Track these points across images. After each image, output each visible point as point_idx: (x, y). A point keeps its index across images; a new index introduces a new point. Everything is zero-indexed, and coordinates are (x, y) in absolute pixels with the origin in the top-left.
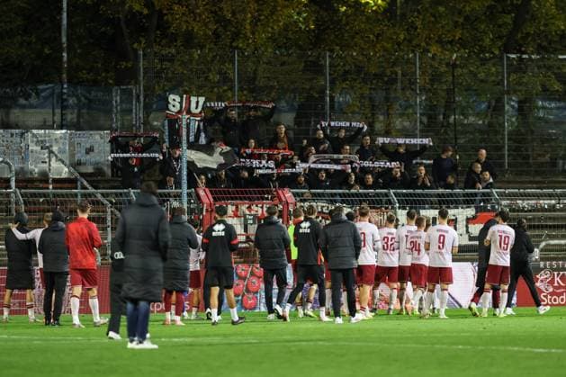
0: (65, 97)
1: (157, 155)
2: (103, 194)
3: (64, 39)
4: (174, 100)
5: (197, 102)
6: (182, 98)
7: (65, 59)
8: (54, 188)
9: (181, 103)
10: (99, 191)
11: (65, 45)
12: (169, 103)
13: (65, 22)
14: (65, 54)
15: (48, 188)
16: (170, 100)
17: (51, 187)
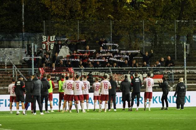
0: (24, 37)
1: (39, 57)
2: (19, 70)
3: (23, 18)
4: (44, 37)
5: (53, 37)
6: (47, 37)
7: (23, 24)
8: (7, 68)
9: (47, 38)
10: (19, 69)
11: (23, 20)
12: (42, 38)
13: (23, 12)
14: (23, 23)
15: (5, 68)
16: (43, 37)
17: (6, 68)
